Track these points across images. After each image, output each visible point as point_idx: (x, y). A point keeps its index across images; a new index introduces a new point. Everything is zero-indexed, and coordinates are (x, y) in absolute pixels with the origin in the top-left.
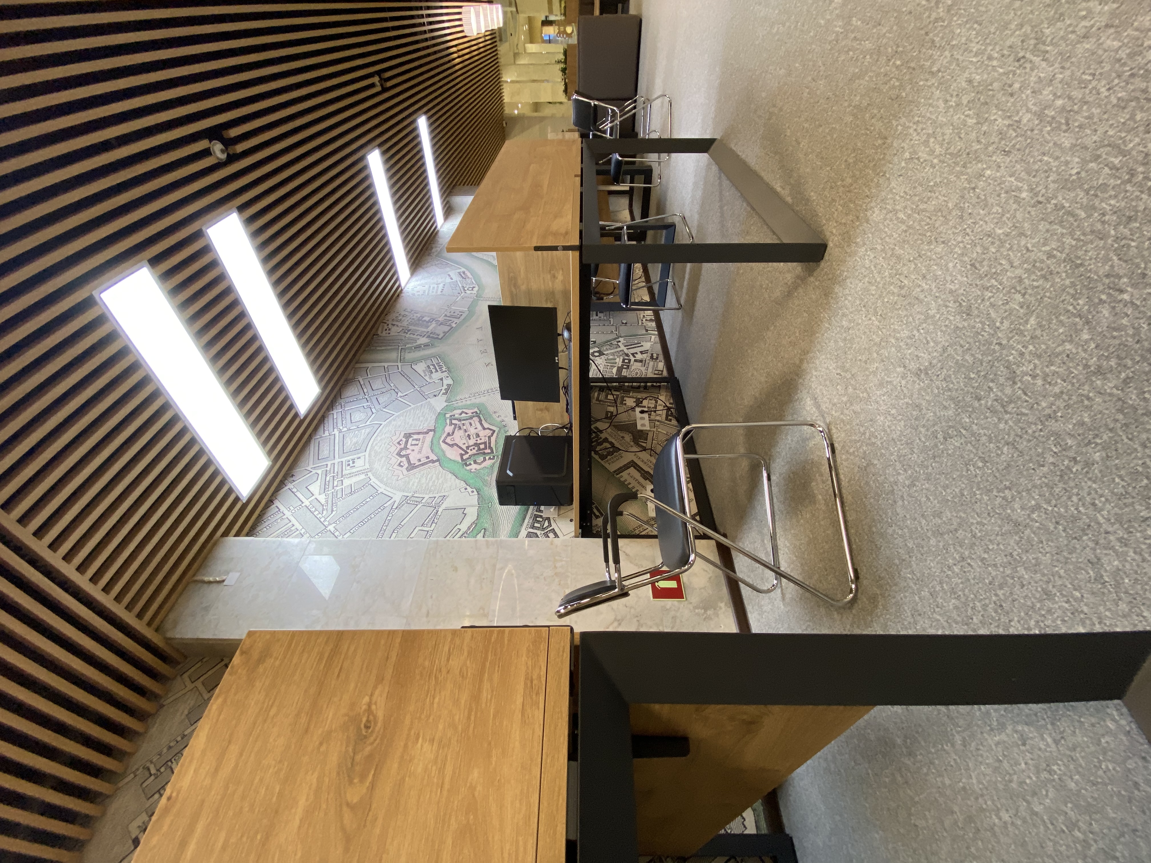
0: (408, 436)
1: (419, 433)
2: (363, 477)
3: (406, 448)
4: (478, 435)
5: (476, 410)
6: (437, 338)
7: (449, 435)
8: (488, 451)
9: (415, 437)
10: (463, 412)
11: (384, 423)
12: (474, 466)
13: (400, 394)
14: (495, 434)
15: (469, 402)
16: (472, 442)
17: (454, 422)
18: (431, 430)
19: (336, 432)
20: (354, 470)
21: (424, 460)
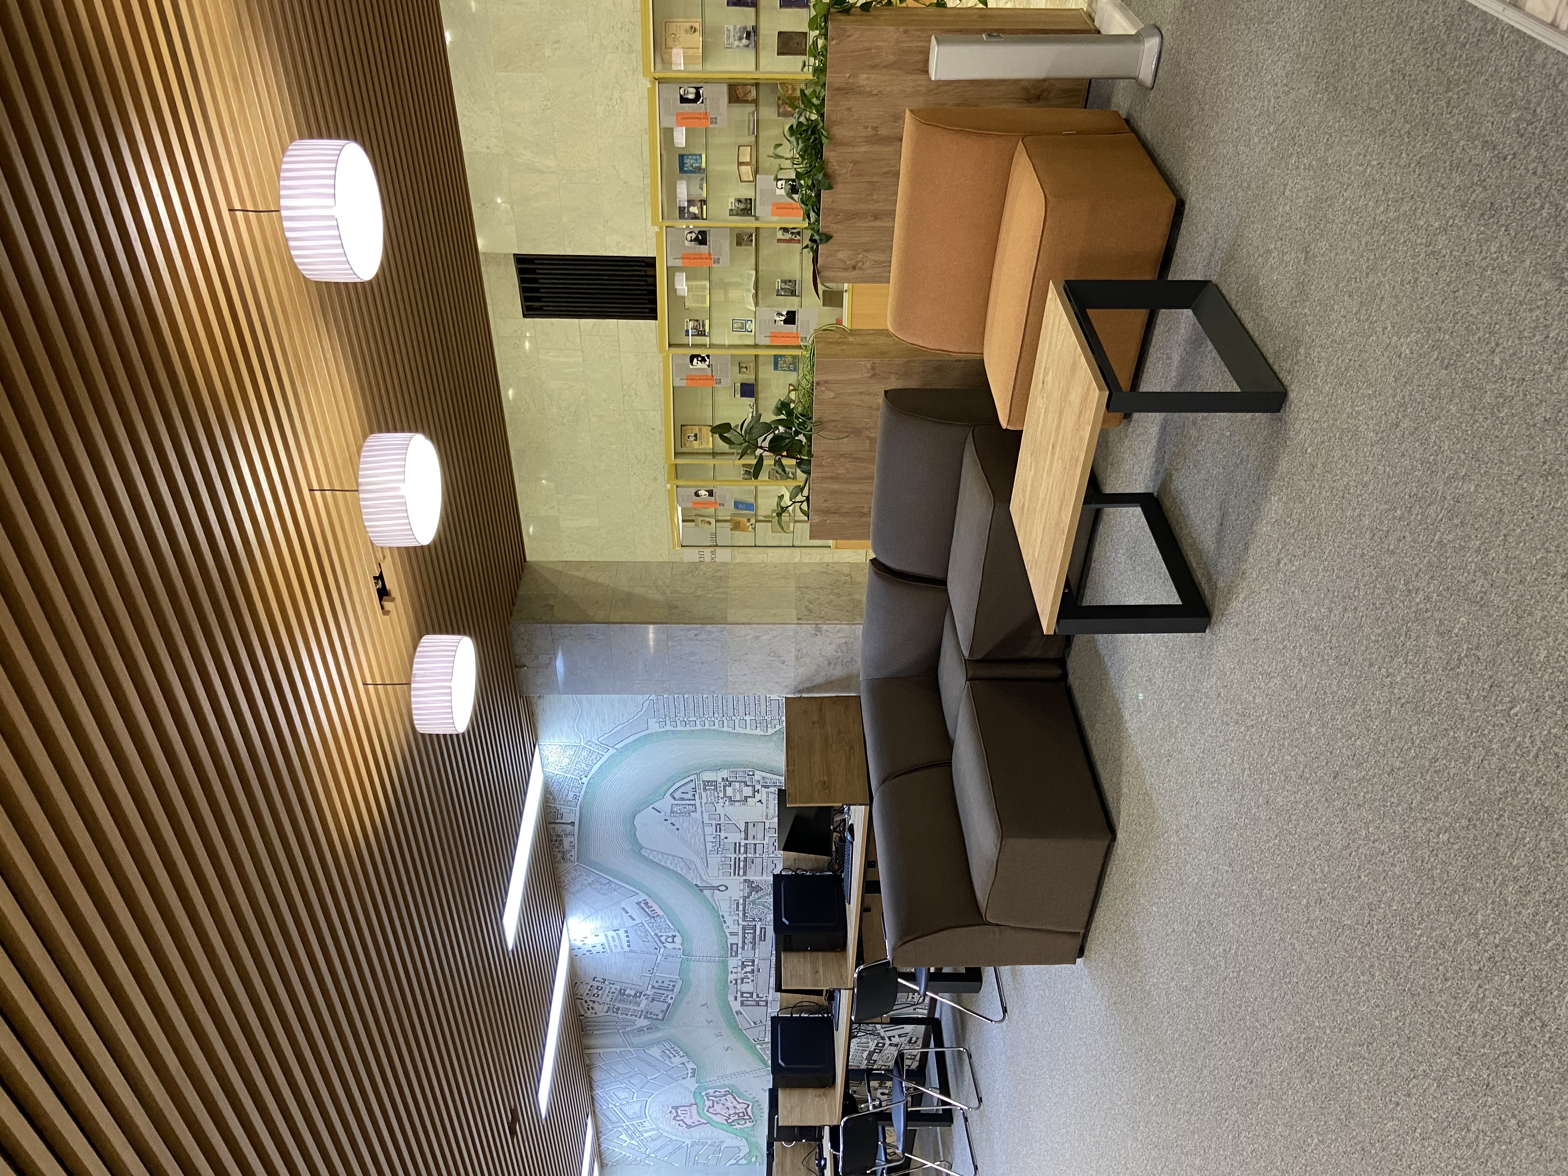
6: (657, 1019)
8: (746, 1117)
13: (649, 1078)
14: (750, 1107)
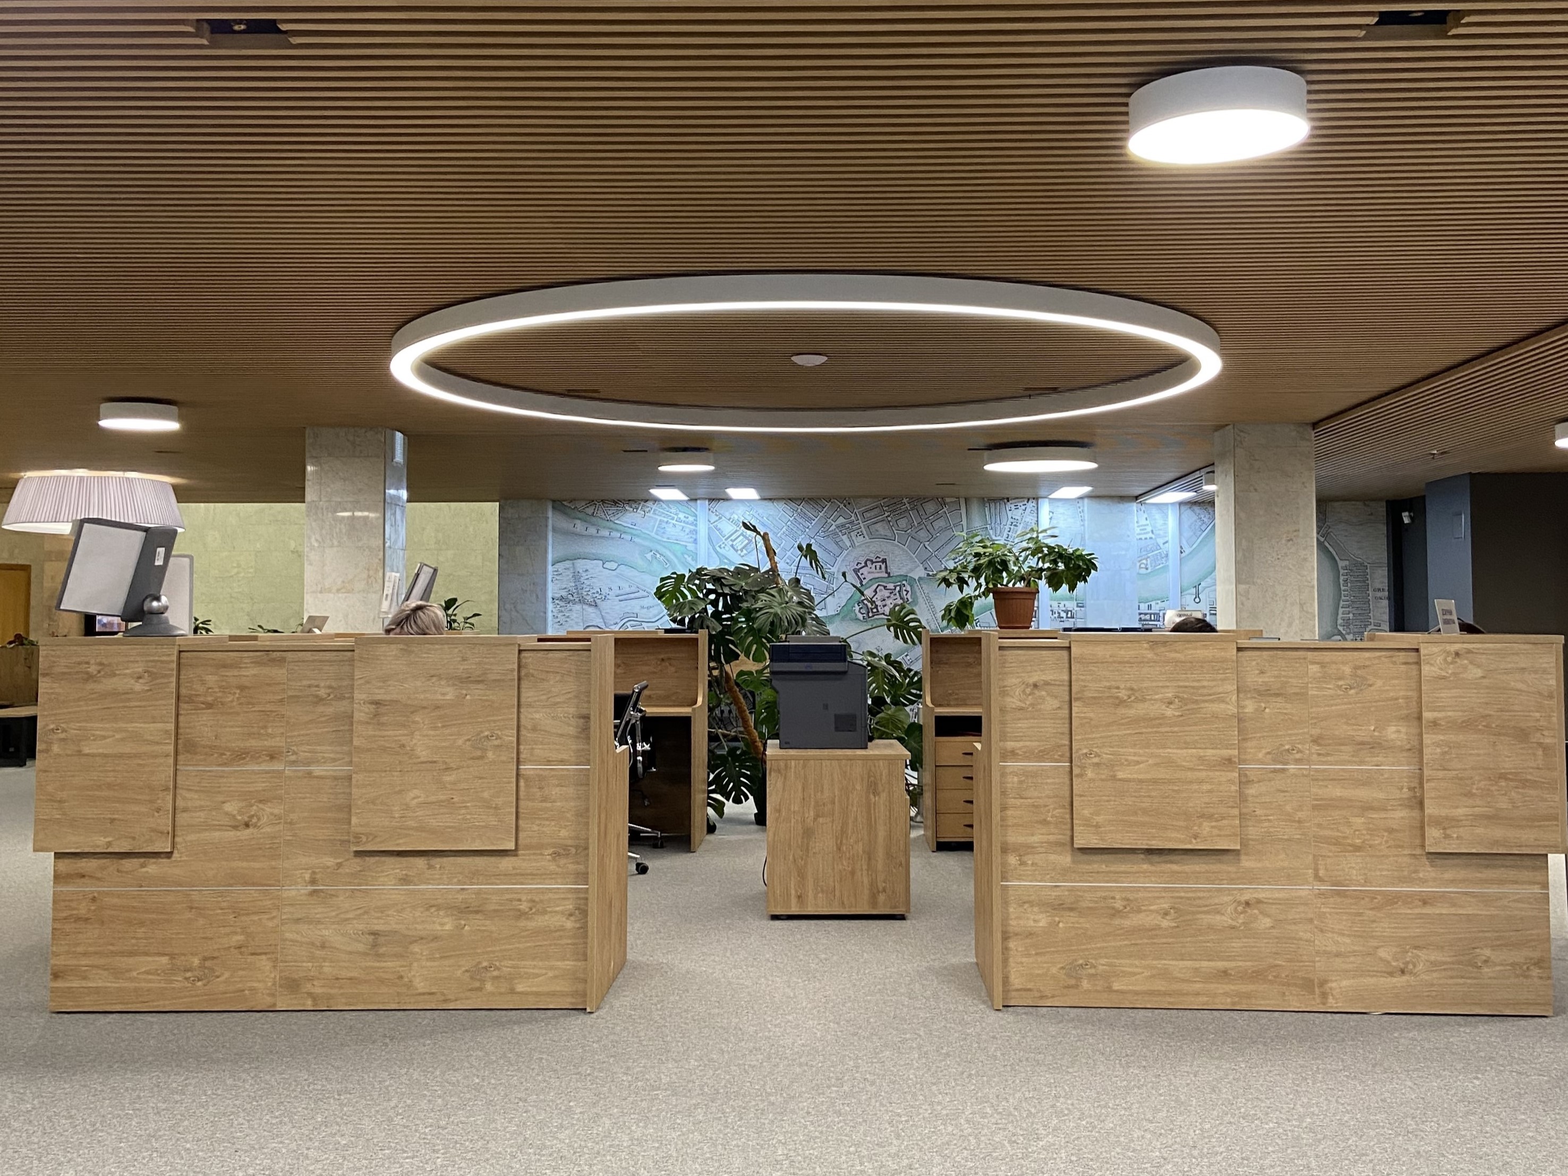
0: (884, 561)
1: (886, 567)
2: (848, 544)
3: (873, 562)
4: (884, 606)
5: (910, 600)
7: (885, 587)
9: (883, 566)
10: (908, 592)
11: (896, 542)
12: (857, 608)
15: (918, 594)
16: (878, 603)
17: (898, 588)
18: (889, 574)
19: (887, 514)
20: (854, 538)
21: (862, 577)
